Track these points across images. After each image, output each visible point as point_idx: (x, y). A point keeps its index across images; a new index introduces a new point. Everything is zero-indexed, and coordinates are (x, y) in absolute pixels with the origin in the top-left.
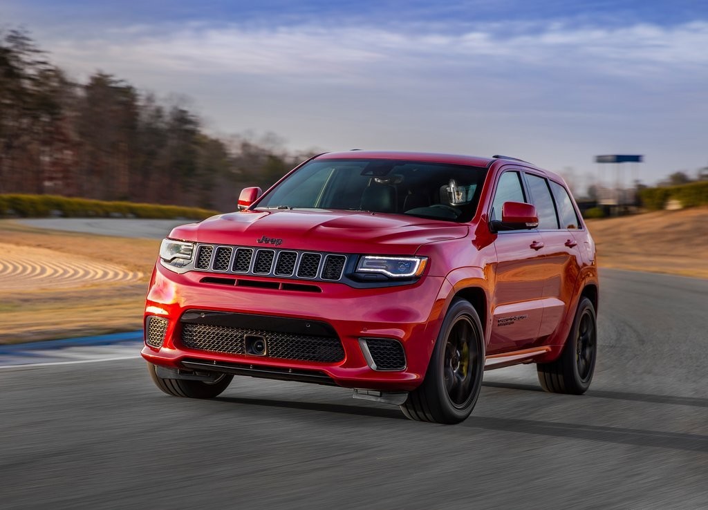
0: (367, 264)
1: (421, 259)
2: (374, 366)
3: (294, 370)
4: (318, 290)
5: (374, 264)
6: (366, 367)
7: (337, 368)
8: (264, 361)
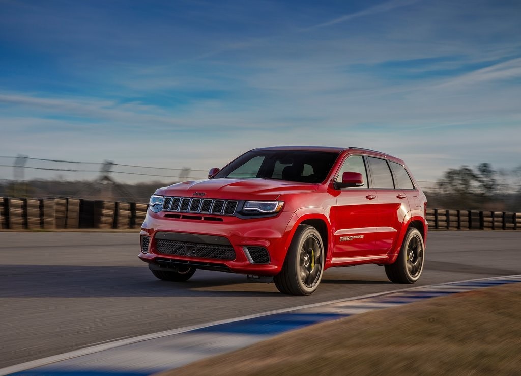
0: (249, 205)
1: (279, 202)
2: (252, 261)
3: (210, 264)
4: (222, 220)
5: (252, 206)
6: (248, 262)
7: (232, 262)
8: (196, 259)
